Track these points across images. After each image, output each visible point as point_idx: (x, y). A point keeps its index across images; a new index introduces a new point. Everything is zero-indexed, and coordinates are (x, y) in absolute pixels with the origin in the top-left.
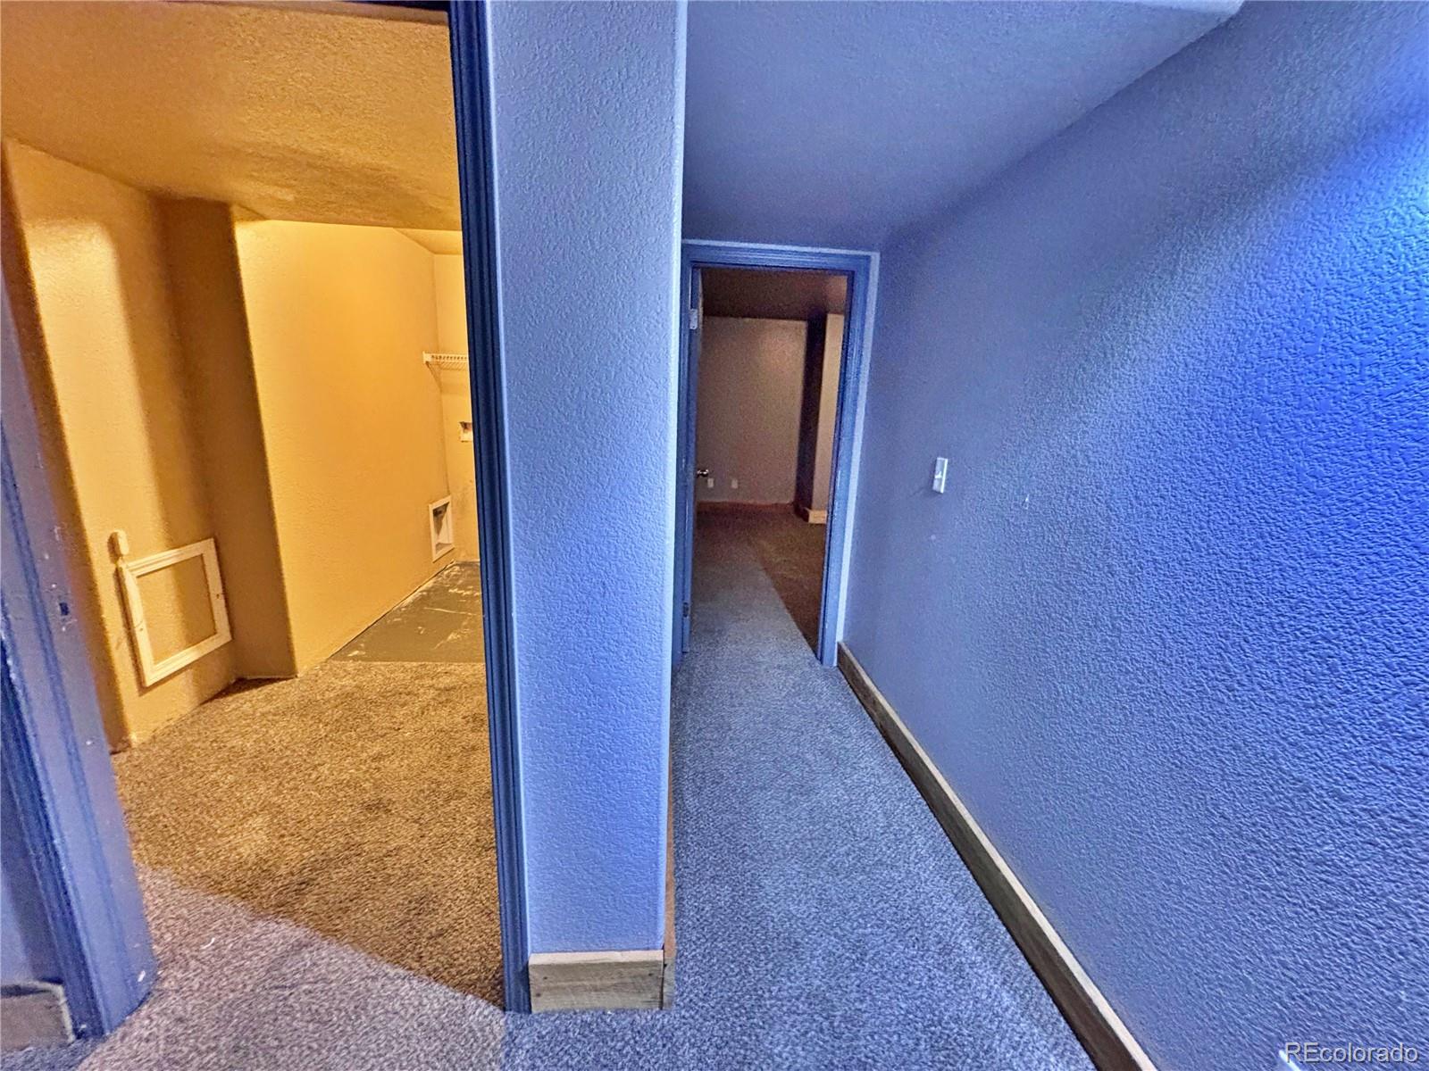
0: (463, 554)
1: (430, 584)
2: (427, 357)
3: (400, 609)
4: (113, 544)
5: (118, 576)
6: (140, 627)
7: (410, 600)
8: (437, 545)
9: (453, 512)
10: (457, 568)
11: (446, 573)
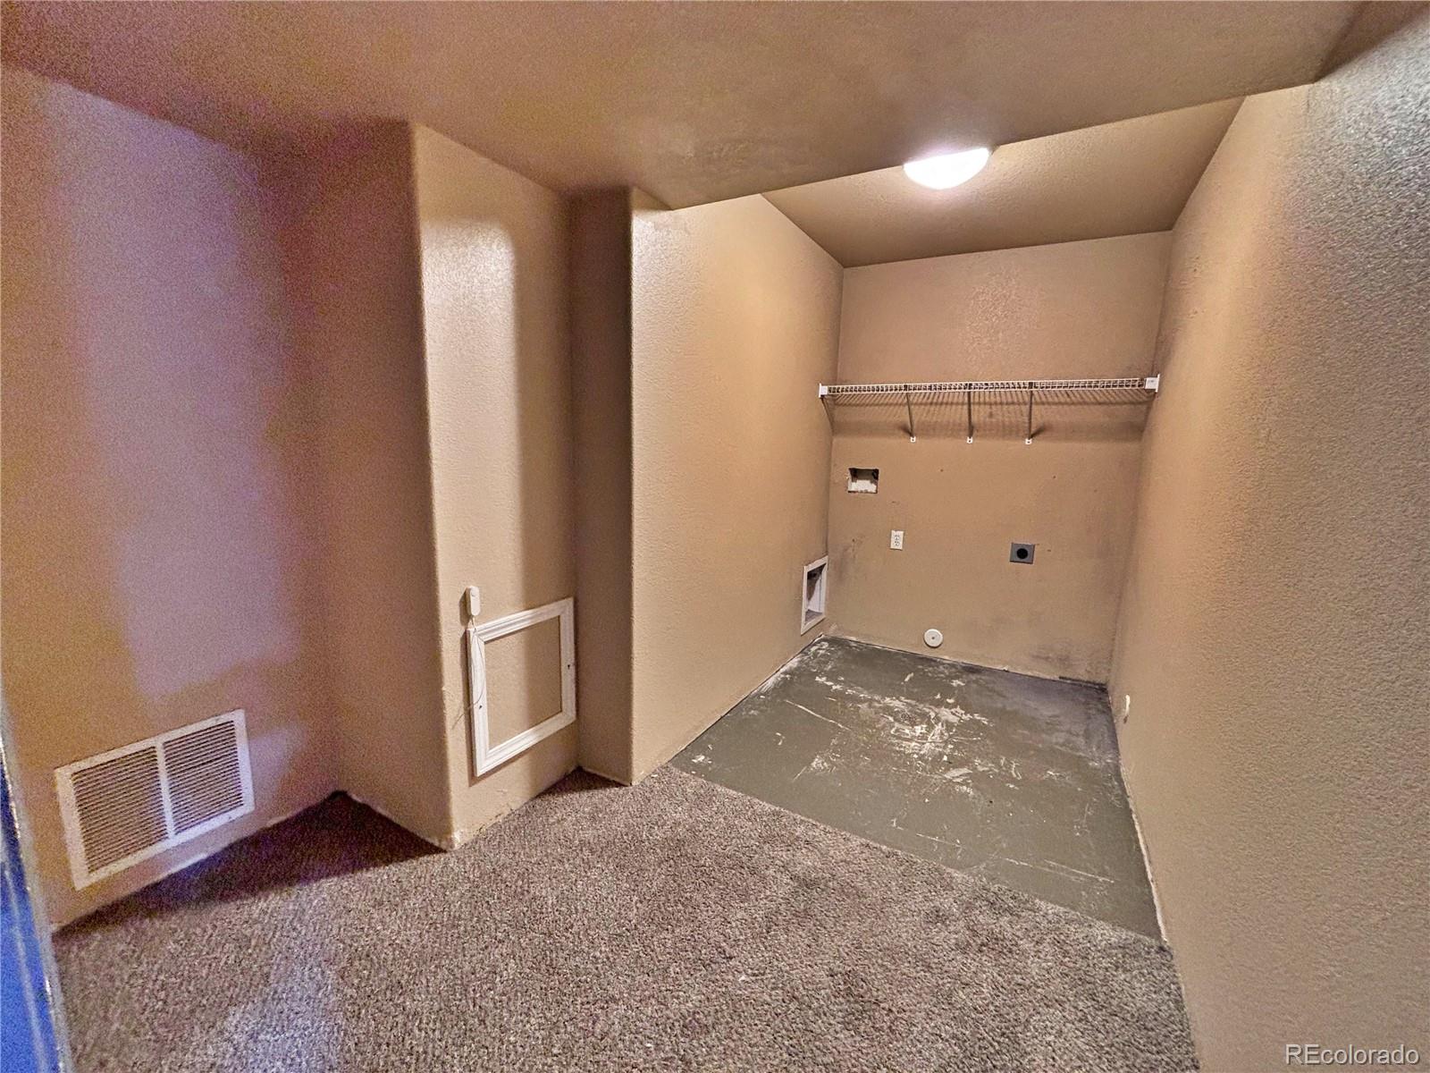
0: (834, 627)
1: (794, 663)
2: (823, 390)
3: (758, 695)
4: (465, 602)
5: (465, 640)
6: (480, 703)
7: (770, 683)
8: (807, 613)
9: (828, 575)
10: (826, 645)
11: (813, 649)
